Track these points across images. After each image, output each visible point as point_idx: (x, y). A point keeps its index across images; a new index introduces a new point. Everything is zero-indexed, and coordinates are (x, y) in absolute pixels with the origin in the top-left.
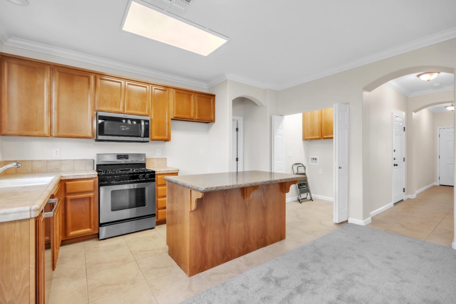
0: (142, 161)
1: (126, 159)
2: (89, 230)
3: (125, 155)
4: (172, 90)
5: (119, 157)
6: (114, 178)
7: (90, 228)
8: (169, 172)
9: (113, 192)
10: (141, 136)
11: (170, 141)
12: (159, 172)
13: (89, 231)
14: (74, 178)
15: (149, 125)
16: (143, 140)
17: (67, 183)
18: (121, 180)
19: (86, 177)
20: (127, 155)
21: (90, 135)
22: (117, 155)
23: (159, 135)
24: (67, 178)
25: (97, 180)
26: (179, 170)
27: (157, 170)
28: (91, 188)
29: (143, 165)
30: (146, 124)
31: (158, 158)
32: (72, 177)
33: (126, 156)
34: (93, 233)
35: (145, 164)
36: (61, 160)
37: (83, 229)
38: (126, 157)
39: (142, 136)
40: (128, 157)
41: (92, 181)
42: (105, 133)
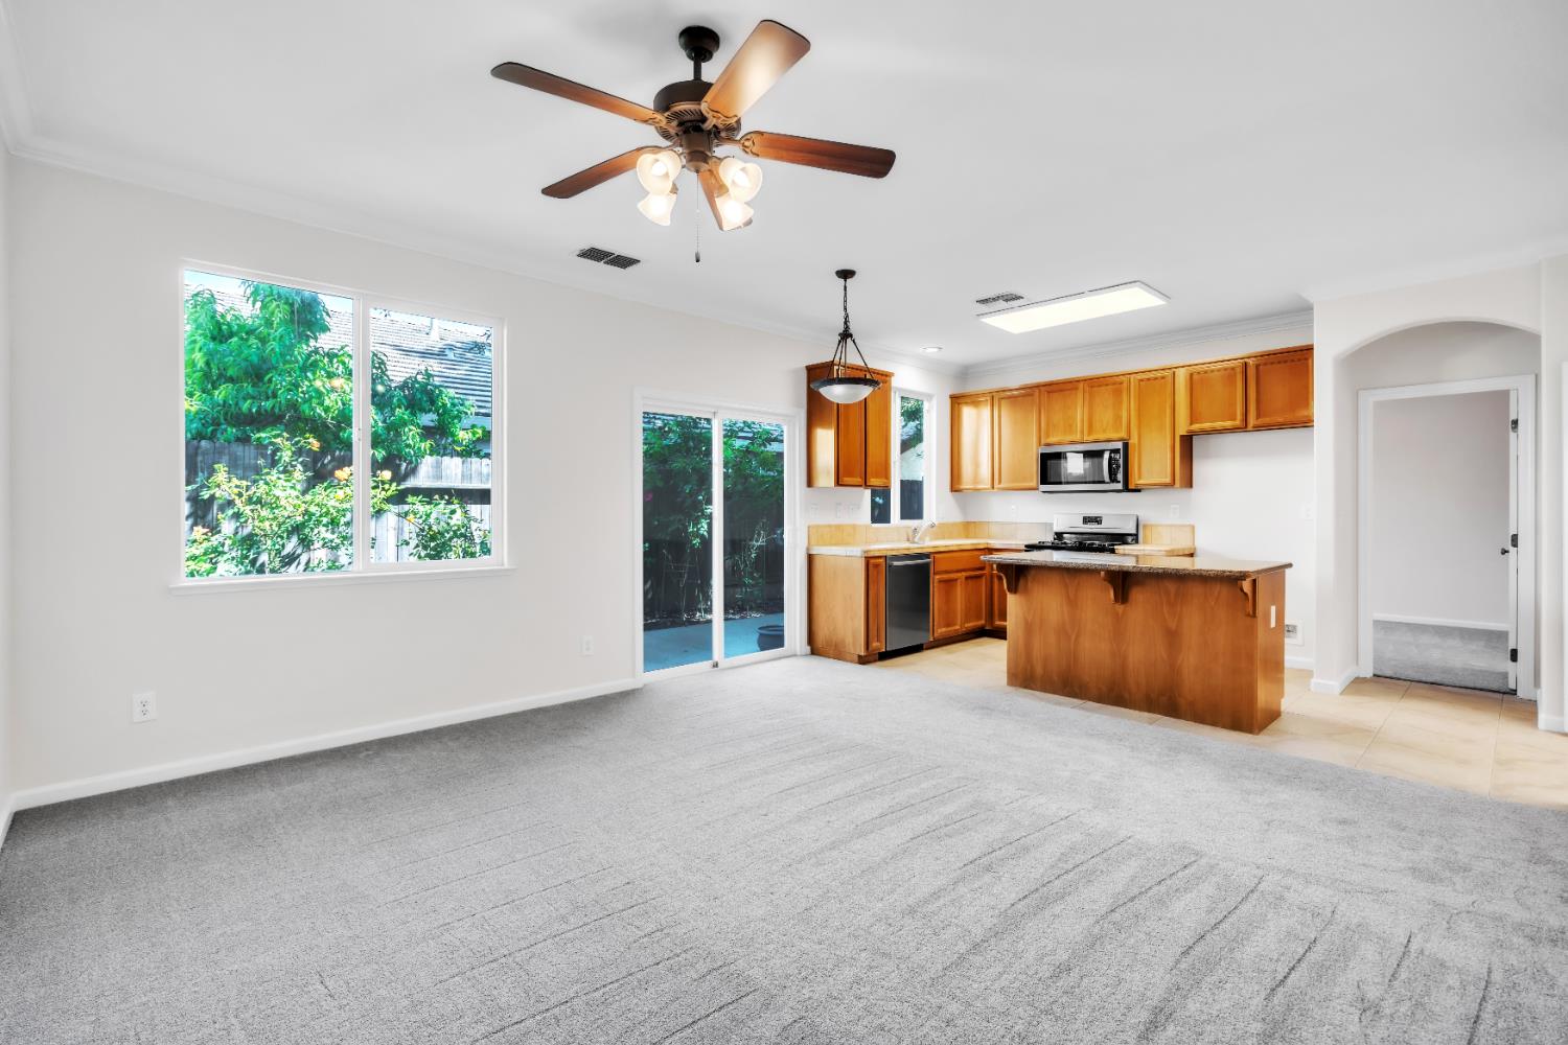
0: (1129, 529)
1: (1096, 524)
3: (1095, 517)
5: (1087, 520)
10: (1106, 481)
15: (1120, 457)
16: (1109, 489)
20: (1100, 518)
21: (1032, 484)
22: (1083, 518)
23: (1151, 476)
29: (1133, 537)
30: (1116, 456)
31: (1171, 526)
33: (1097, 520)
35: (1137, 535)
36: (1016, 523)
38: (1099, 521)
40: (1103, 521)
42: (1052, 480)
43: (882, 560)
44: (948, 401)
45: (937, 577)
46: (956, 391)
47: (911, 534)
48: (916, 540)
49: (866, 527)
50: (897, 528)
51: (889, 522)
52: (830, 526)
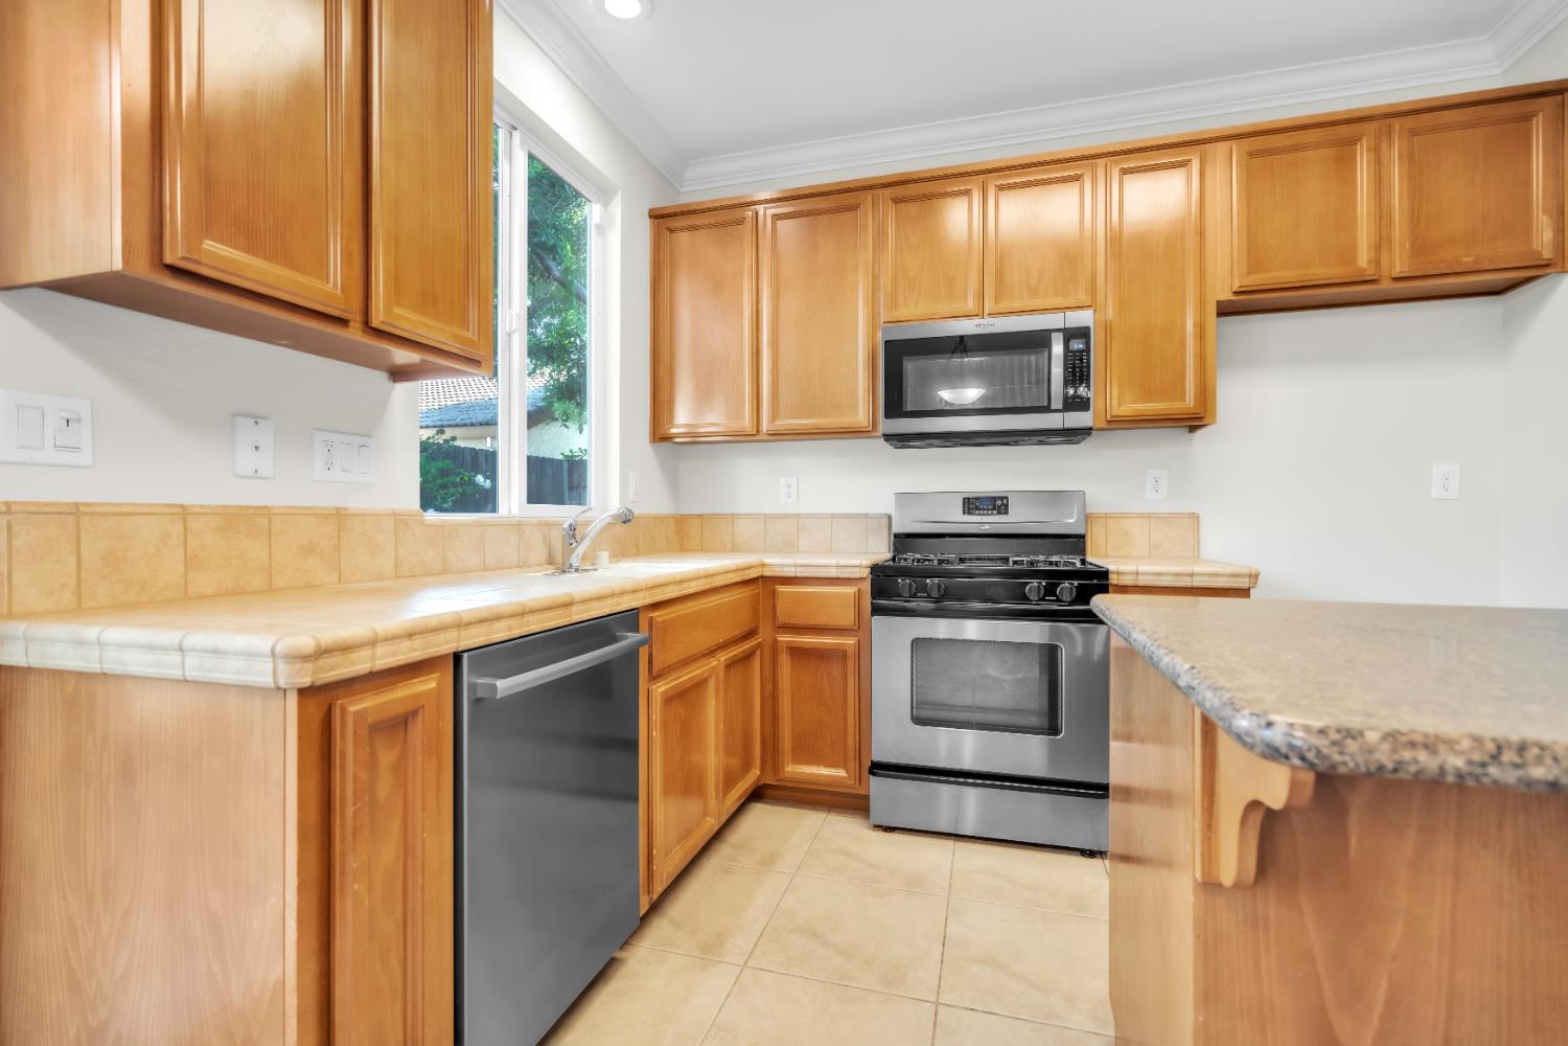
0: (1069, 523)
1: (999, 513)
2: (842, 773)
3: (994, 499)
4: (1223, 146)
5: (971, 504)
6: (923, 589)
7: (845, 767)
8: (1189, 579)
9: (917, 643)
10: (1053, 407)
11: (1214, 422)
12: (1131, 577)
13: (840, 777)
14: (799, 575)
15: (1088, 350)
16: (1060, 426)
17: (781, 589)
18: (950, 598)
19: (833, 573)
20: (1002, 498)
21: (861, 418)
22: (964, 499)
23: (1147, 396)
24: (778, 572)
25: (867, 587)
26: (1254, 577)
27: (1122, 568)
28: (847, 618)
29: (1075, 542)
30: (1077, 345)
31: (1149, 516)
32: (793, 569)
33: (998, 504)
34: (855, 792)
35: (1083, 537)
36: (798, 516)
37: (826, 766)
38: (999, 507)
39: (1057, 403)
40: (1007, 506)
41: (851, 590)
42: (909, 407)
43: (427, 684)
44: (645, 227)
45: (661, 688)
46: (666, 202)
47: (558, 544)
48: (575, 562)
49: (399, 520)
50: (519, 526)
51: (494, 510)
52: (184, 513)
